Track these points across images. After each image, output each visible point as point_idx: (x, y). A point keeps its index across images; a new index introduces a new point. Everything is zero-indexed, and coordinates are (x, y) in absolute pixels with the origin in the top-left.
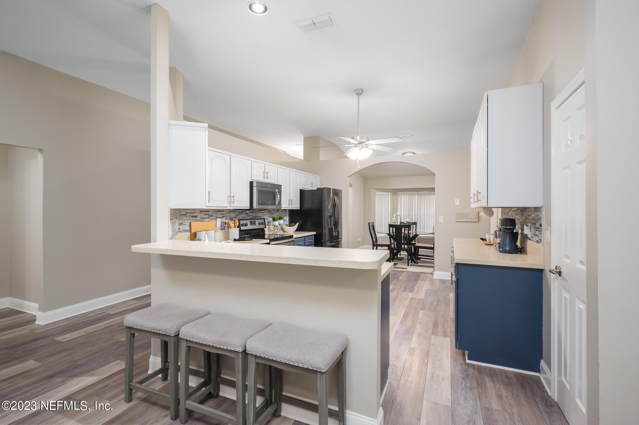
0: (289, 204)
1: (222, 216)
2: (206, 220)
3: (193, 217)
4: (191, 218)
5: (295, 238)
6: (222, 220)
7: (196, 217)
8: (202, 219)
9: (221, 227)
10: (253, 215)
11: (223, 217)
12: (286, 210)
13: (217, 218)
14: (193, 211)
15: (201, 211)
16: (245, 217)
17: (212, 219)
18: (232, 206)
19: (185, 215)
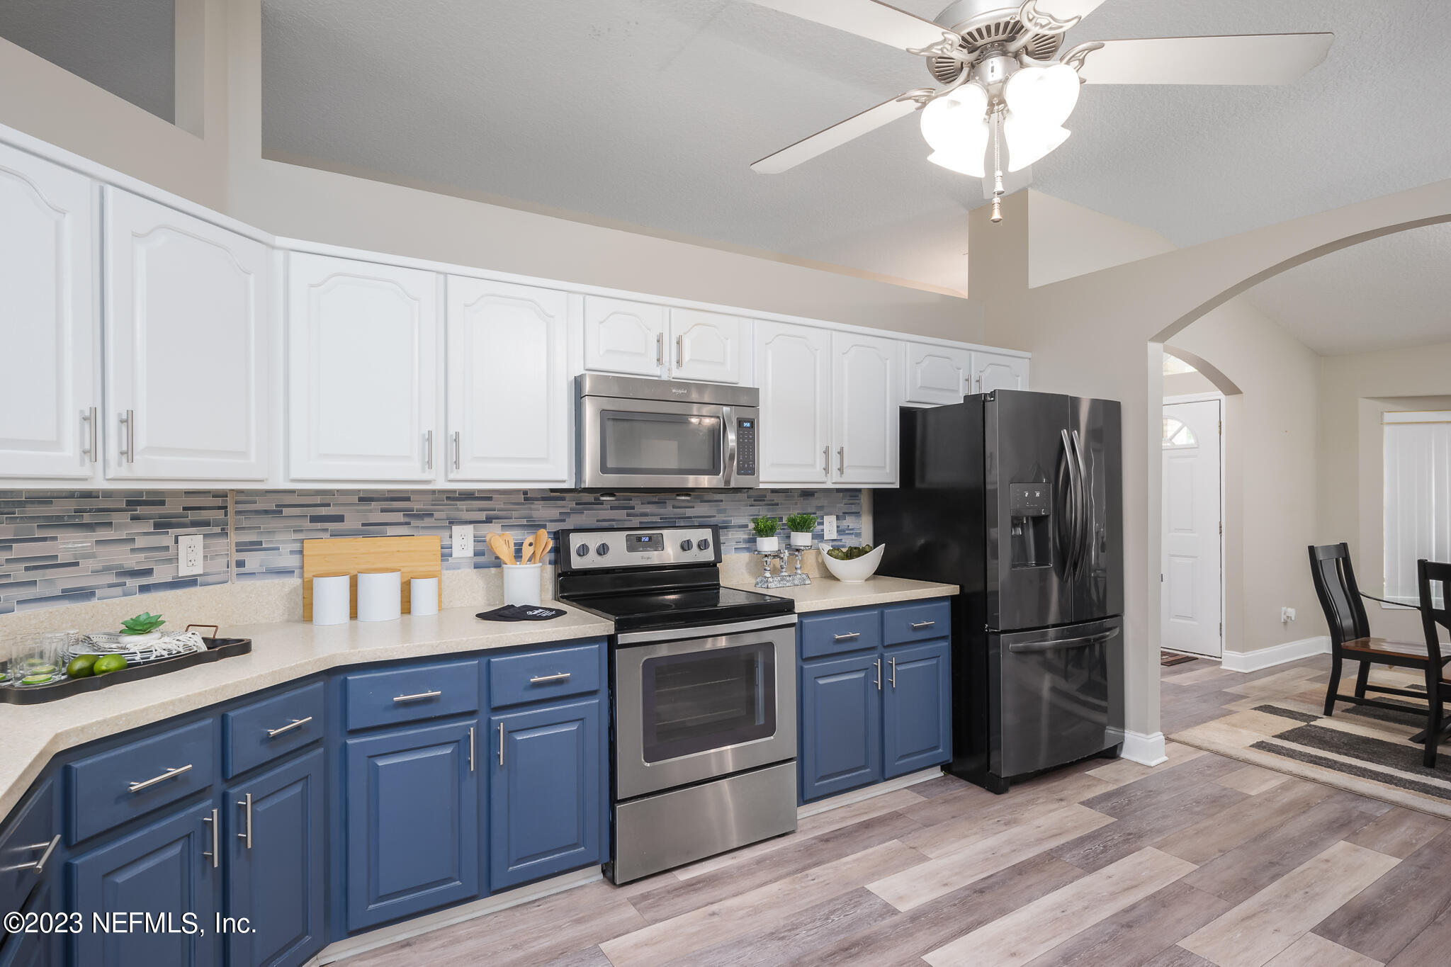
0: (826, 469)
1: (482, 515)
2: (390, 530)
3: (314, 519)
4: (307, 524)
5: (801, 615)
6: (480, 533)
7: (340, 519)
8: (369, 529)
9: (481, 559)
10: (662, 511)
11: (489, 520)
12: (859, 490)
13: (453, 522)
14: (318, 500)
15: (361, 499)
16: (613, 520)
17: (423, 528)
18: (452, 476)
19: (277, 512)
